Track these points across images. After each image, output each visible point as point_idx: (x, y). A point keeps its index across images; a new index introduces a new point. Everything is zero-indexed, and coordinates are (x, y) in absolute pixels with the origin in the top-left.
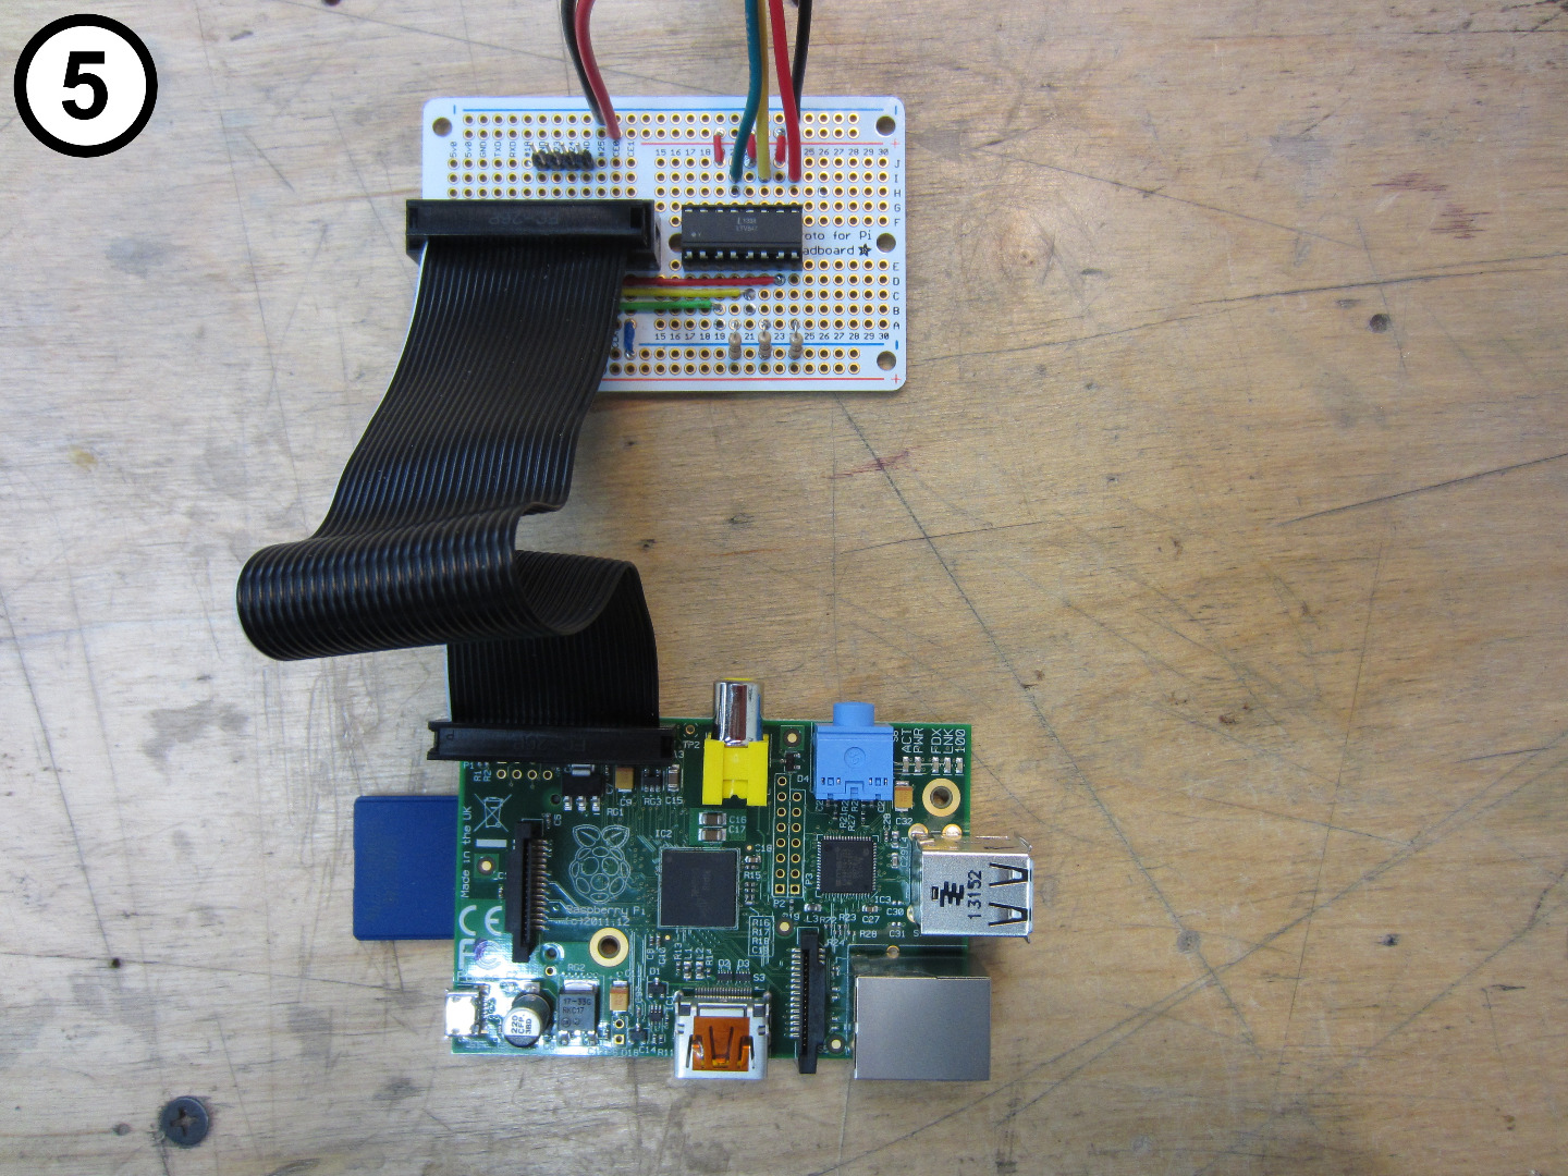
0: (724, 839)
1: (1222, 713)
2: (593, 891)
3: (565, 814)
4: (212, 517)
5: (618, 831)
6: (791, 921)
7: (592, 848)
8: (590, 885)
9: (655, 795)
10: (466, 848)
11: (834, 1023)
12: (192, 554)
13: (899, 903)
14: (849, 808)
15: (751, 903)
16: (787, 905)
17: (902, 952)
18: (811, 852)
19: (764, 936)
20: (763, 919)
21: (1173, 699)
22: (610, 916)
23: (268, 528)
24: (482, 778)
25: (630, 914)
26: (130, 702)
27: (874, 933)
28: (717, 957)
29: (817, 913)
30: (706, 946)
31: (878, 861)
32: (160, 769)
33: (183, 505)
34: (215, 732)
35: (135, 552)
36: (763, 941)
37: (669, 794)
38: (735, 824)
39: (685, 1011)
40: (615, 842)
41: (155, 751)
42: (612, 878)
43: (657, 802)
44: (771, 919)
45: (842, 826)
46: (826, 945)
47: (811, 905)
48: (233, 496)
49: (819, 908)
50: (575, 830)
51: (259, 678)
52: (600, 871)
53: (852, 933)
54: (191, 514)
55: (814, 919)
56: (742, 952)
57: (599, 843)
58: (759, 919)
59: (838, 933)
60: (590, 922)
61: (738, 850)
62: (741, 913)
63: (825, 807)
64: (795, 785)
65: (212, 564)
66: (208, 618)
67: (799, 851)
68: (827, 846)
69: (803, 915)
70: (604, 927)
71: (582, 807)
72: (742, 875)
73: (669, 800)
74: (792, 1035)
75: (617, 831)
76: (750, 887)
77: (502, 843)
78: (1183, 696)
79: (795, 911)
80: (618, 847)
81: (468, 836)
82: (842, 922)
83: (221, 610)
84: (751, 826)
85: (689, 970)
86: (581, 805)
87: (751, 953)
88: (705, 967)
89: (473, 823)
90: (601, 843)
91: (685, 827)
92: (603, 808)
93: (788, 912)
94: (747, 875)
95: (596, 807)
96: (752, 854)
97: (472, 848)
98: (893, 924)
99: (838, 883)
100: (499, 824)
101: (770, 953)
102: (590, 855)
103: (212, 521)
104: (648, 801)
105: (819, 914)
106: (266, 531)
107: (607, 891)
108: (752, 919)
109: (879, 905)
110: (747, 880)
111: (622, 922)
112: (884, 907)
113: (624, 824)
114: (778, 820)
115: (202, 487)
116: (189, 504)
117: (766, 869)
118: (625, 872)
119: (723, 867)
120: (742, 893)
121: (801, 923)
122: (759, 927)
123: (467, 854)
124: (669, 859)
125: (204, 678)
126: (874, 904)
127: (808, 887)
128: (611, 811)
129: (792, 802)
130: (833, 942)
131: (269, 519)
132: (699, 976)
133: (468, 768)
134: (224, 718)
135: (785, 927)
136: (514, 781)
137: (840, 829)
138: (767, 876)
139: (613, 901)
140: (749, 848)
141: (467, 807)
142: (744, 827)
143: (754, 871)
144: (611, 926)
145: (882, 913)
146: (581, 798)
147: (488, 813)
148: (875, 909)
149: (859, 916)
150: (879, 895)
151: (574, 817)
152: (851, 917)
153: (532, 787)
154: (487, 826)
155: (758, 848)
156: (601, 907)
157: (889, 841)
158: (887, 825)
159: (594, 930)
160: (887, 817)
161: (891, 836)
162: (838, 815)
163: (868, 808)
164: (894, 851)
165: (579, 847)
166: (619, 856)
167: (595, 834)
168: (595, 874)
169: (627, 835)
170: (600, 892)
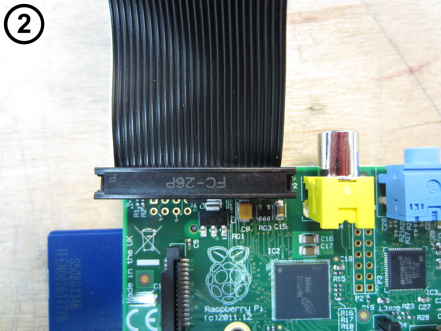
0: (318, 254)
2: (224, 295)
3: (201, 239)
5: (241, 250)
6: (368, 311)
7: (223, 263)
8: (222, 291)
9: (267, 223)
10: (129, 266)
14: (405, 228)
15: (339, 299)
16: (365, 299)
18: (380, 260)
19: (349, 323)
20: (348, 310)
22: (238, 312)
24: (139, 215)
25: (252, 311)
27: (427, 317)
29: (386, 304)
31: (428, 264)
36: (349, 327)
37: (277, 221)
38: (325, 242)
40: (238, 259)
42: (237, 285)
43: (268, 228)
44: (354, 310)
45: (401, 240)
47: (382, 298)
49: (388, 300)
50: (209, 251)
52: (229, 280)
53: (412, 318)
55: (385, 309)
57: (227, 260)
58: (345, 310)
59: (402, 318)
60: (222, 318)
61: (328, 261)
62: (332, 306)
63: (388, 227)
67: (371, 260)
68: (393, 256)
69: (377, 306)
70: (233, 321)
71: (214, 233)
72: (332, 279)
73: (277, 227)
75: (239, 251)
76: (338, 288)
77: (156, 262)
79: (371, 304)
80: (241, 262)
81: (130, 257)
82: (405, 310)
84: (336, 242)
89: (134, 248)
91: (289, 246)
92: (229, 235)
93: (366, 304)
94: (335, 279)
95: (224, 233)
96: (338, 264)
97: (133, 266)
98: (440, 309)
99: (403, 282)
100: (153, 248)
102: (221, 268)
104: (261, 228)
105: (388, 305)
107: (234, 295)
108: (340, 310)
109: (429, 296)
110: (336, 282)
111: (247, 317)
112: (433, 297)
113: (245, 245)
114: (356, 237)
117: (349, 274)
118: (247, 280)
120: (333, 292)
121: (376, 312)
122: (345, 317)
123: (130, 272)
124: (280, 270)
126: (426, 296)
127: (379, 285)
128: (236, 236)
133: (129, 208)
135: (364, 316)
136: (163, 216)
137: (400, 243)
138: (349, 279)
139: (239, 302)
140: (336, 259)
141: (129, 237)
142: (332, 244)
143: (341, 275)
144: (238, 320)
145: (432, 302)
146: (213, 227)
147: (145, 241)
148: (428, 299)
149: (417, 304)
150: (429, 289)
151: (208, 241)
152: (411, 306)
153: (177, 220)
154: (145, 250)
155: (342, 259)
156: (230, 306)
157: (435, 251)
158: (432, 239)
159: (226, 323)
160: (432, 232)
161: (436, 247)
162: (398, 234)
163: (419, 227)
164: (439, 257)
165: (212, 263)
166: (242, 268)
167: (224, 253)
168: (224, 283)
169: (248, 253)
170: (230, 295)
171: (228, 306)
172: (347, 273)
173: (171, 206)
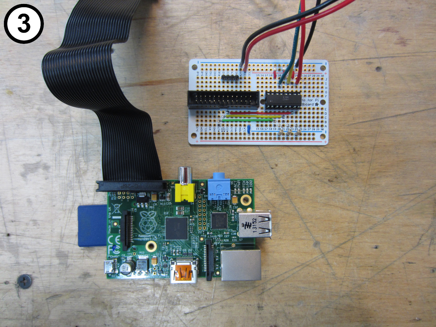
0: (184, 214)
1: (329, 179)
2: (146, 230)
3: (137, 208)
6: (203, 237)
7: (146, 218)
9: (163, 202)
10: (109, 219)
11: (217, 267)
13: (235, 231)
14: (219, 205)
15: (192, 232)
16: (202, 233)
17: (236, 245)
18: (209, 217)
19: (196, 242)
20: (196, 237)
21: (315, 174)
22: (151, 237)
24: (113, 199)
25: (157, 237)
27: (228, 240)
28: (182, 249)
29: (211, 235)
30: (179, 246)
31: (228, 219)
37: (167, 201)
38: (187, 210)
39: (173, 263)
40: (152, 216)
42: (151, 227)
43: (164, 204)
44: (198, 237)
45: (217, 209)
46: (214, 244)
47: (209, 232)
49: (212, 233)
50: (141, 213)
52: (148, 224)
53: (221, 240)
55: (210, 236)
56: (190, 247)
58: (194, 237)
59: (217, 240)
60: (145, 239)
61: (188, 217)
62: (189, 235)
63: (212, 204)
64: (204, 198)
67: (205, 217)
68: (213, 215)
69: (207, 236)
70: (150, 240)
72: (189, 224)
73: (167, 203)
74: (205, 271)
75: (152, 213)
76: (191, 228)
77: (120, 217)
78: (318, 173)
79: (205, 234)
80: (153, 217)
81: (110, 215)
82: (218, 237)
84: (191, 210)
85: (175, 252)
86: (142, 205)
87: (192, 247)
88: (179, 251)
89: (111, 212)
90: (148, 216)
91: (172, 211)
92: (149, 206)
93: (203, 235)
94: (190, 224)
95: (146, 206)
96: (192, 218)
97: (111, 219)
98: (233, 237)
99: (217, 226)
100: (119, 212)
101: (198, 247)
102: (145, 220)
104: (161, 204)
105: (212, 235)
108: (192, 237)
110: (190, 226)
111: (155, 239)
112: (230, 232)
113: (155, 211)
114: (199, 208)
117: (196, 222)
118: (155, 224)
119: (183, 222)
120: (189, 230)
121: (206, 238)
122: (194, 240)
123: (110, 221)
124: (168, 220)
126: (227, 232)
127: (208, 227)
128: (151, 207)
129: (203, 203)
130: (216, 243)
132: (177, 254)
133: (110, 196)
135: (202, 239)
136: (123, 199)
137: (217, 210)
138: (196, 225)
139: (152, 233)
140: (191, 216)
141: (110, 207)
142: (189, 210)
143: (193, 223)
144: (152, 240)
145: (230, 234)
146: (142, 203)
147: (116, 209)
149: (223, 235)
150: (229, 229)
151: (140, 209)
152: (221, 236)
153: (128, 201)
154: (116, 213)
155: (193, 216)
157: (231, 213)
158: (231, 209)
159: (147, 241)
160: (230, 206)
161: (231, 212)
162: (216, 206)
163: (225, 204)
164: (233, 216)
165: (142, 218)
166: (153, 220)
167: (146, 214)
168: (146, 226)
169: (156, 214)
170: (149, 230)
171: (148, 235)
172: (195, 222)
173: (126, 195)
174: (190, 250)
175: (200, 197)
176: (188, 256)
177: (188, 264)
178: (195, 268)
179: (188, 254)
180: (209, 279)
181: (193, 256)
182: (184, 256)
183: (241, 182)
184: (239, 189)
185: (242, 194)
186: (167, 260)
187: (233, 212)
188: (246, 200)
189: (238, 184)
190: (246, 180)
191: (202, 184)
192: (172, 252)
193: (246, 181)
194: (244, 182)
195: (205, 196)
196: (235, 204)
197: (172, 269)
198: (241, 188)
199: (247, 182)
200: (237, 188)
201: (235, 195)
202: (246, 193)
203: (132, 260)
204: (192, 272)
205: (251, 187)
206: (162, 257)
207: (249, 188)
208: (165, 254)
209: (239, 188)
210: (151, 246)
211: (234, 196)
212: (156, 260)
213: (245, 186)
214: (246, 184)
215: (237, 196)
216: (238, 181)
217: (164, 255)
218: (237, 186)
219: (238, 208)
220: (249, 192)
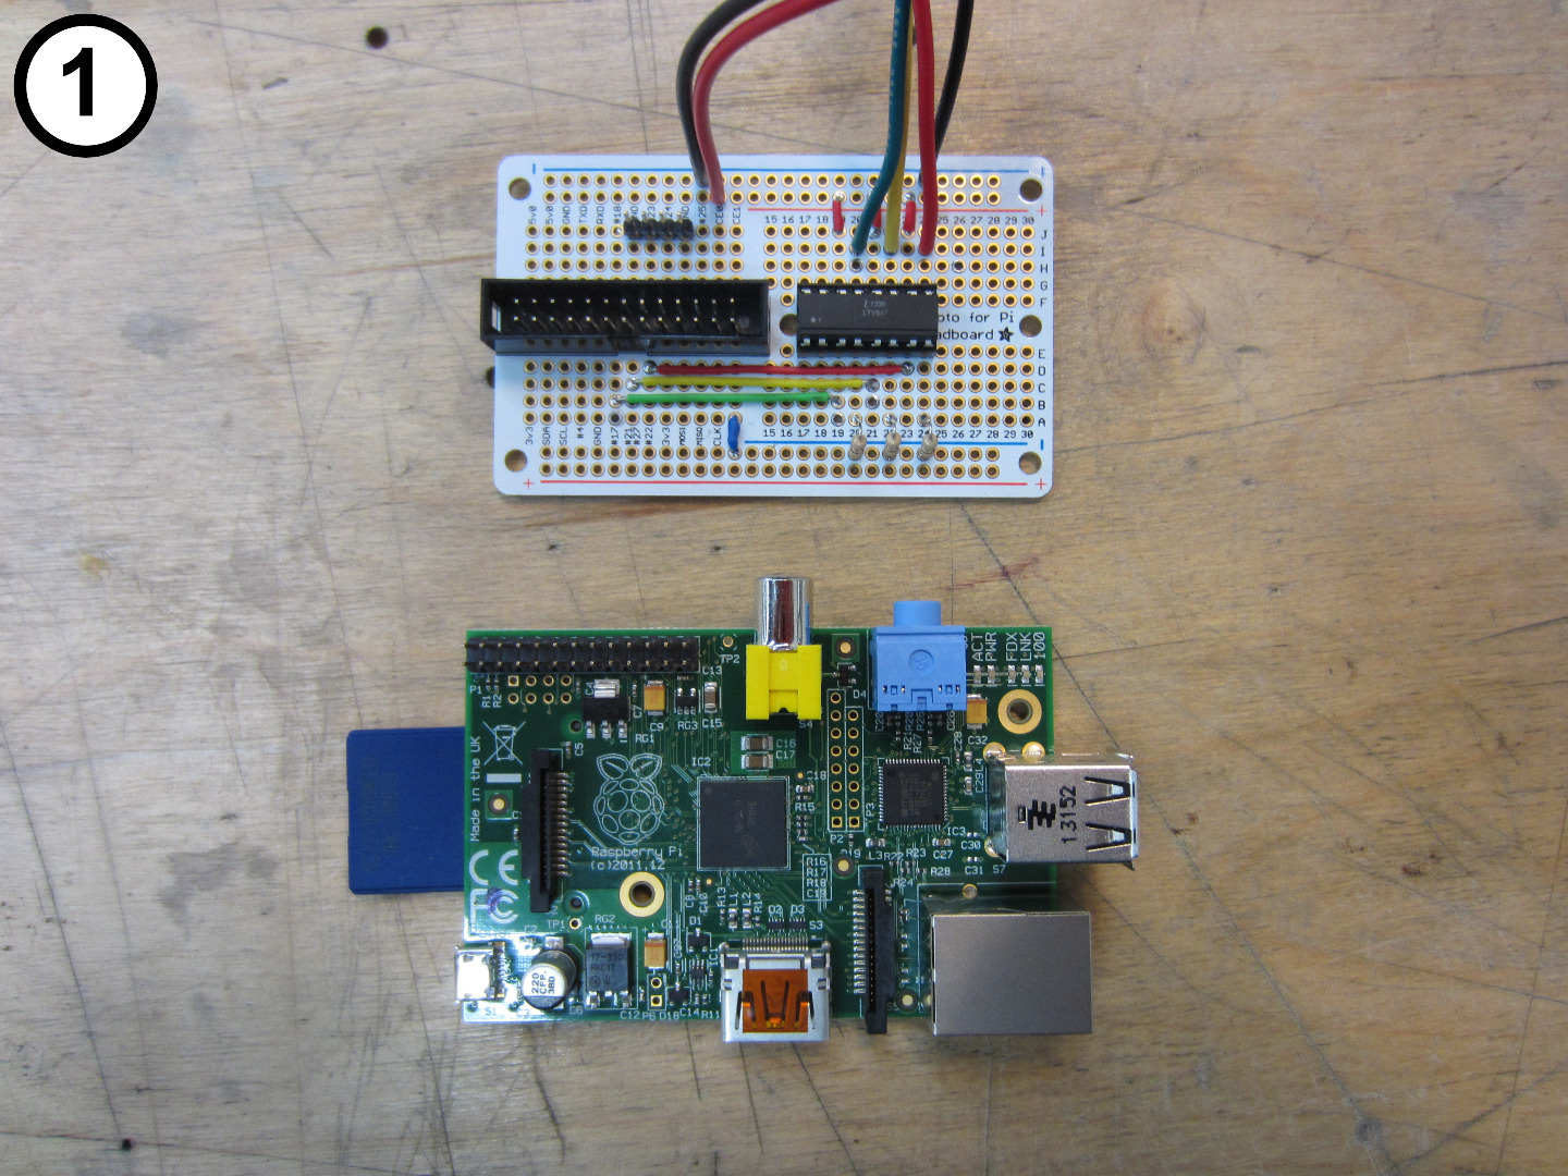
0: (771, 766)
1: (1406, 862)
2: (621, 830)
3: (587, 742)
4: (239, 632)
5: (649, 760)
6: (850, 859)
7: (620, 780)
8: (618, 823)
9: (690, 717)
10: (475, 784)
11: (904, 976)
12: (216, 675)
13: (975, 834)
14: (914, 728)
15: (803, 839)
16: (846, 840)
17: (981, 891)
18: (871, 778)
19: (820, 877)
20: (819, 857)
21: (1347, 846)
22: (643, 857)
23: (303, 645)
24: (491, 704)
25: (665, 855)
26: (147, 845)
27: (947, 871)
28: (766, 903)
29: (881, 849)
30: (754, 890)
31: (950, 786)
32: (178, 922)
33: (207, 618)
34: (240, 879)
35: (152, 672)
36: (819, 883)
37: (706, 716)
38: (783, 749)
39: (733, 964)
40: (645, 773)
41: (173, 901)
42: (643, 815)
43: (692, 725)
44: (827, 858)
45: (906, 748)
46: (892, 886)
47: (873, 838)
48: (262, 608)
49: (882, 842)
50: (599, 761)
51: (291, 817)
52: (629, 807)
53: (921, 871)
54: (215, 628)
55: (878, 855)
56: (795, 895)
57: (626, 775)
58: (814, 857)
59: (905, 871)
60: (619, 866)
61: (788, 779)
62: (793, 850)
63: (885, 725)
64: (851, 701)
65: (238, 686)
66: (232, 747)
67: (858, 777)
68: (890, 772)
69: (865, 851)
70: (636, 871)
71: (606, 733)
72: (793, 807)
73: (706, 723)
74: (856, 991)
75: (646, 761)
76: (802, 820)
77: (516, 778)
78: (1359, 842)
79: (855, 847)
80: (649, 779)
81: (476, 770)
82: (910, 858)
83: (248, 739)
84: (801, 750)
85: (735, 919)
86: (606, 731)
87: (806, 897)
88: (753, 914)
89: (482, 756)
90: (629, 774)
91: (724, 754)
92: (630, 736)
93: (847, 847)
94: (798, 806)
95: (623, 733)
96: (804, 782)
97: (482, 784)
98: (969, 859)
99: (904, 813)
100: (512, 756)
101: (828, 897)
102: (618, 788)
103: (239, 636)
104: (681, 725)
105: (883, 850)
106: (300, 649)
107: (638, 830)
108: (806, 857)
109: (952, 837)
110: (798, 813)
111: (657, 864)
112: (959, 839)
113: (656, 752)
114: (833, 742)
115: (228, 597)
116: (213, 616)
117: (820, 800)
118: (658, 807)
119: (771, 798)
120: (794, 828)
121: (863, 860)
122: (814, 867)
123: (476, 792)
124: (708, 791)
125: (229, 817)
126: (946, 837)
127: (869, 818)
128: (640, 738)
129: (848, 721)
130: (900, 882)
131: (304, 635)
132: (747, 926)
133: (475, 693)
134: (252, 863)
135: (844, 866)
136: (528, 706)
137: (904, 751)
138: (821, 808)
139: (645, 841)
140: (800, 776)
141: (475, 737)
142: (794, 752)
143: (807, 802)
144: (643, 870)
145: (956, 847)
146: (605, 723)
147: (499, 744)
148: (948, 842)
149: (930, 850)
150: (951, 825)
151: (598, 746)
152: (920, 853)
153: (549, 712)
154: (499, 759)
155: (810, 775)
156: (631, 848)
157: (961, 764)
158: (958, 745)
159: (623, 875)
160: (958, 735)
161: (962, 758)
162: (902, 736)
163: (936, 726)
164: (968, 774)
165: (604, 780)
166: (651, 789)
167: (622, 764)
168: (623, 810)
169: (659, 764)
170: (631, 831)
171: (627, 847)
172: (817, 796)
173: (539, 690)
174: (796, 911)
175: (836, 698)
176: (787, 932)
177: (796, 965)
178: (822, 984)
179: (787, 925)
180: (875, 1027)
181: (810, 933)
182: (772, 931)
183: (1001, 638)
184: (990, 667)
185: (1003, 689)
186: (704, 950)
187: (968, 758)
188: (1020, 711)
189: (988, 647)
190: (1018, 630)
191: (846, 648)
192: (726, 915)
193: (1018, 637)
194: (1012, 640)
195: (857, 694)
196: (974, 728)
197: (727, 984)
198: (1001, 664)
199: (1025, 640)
200: (984, 665)
201: (978, 691)
202: (1019, 685)
203: (566, 949)
204: (808, 997)
205: (1040, 661)
206: (683, 935)
207: (1032, 664)
208: (696, 926)
209: (991, 663)
210: (642, 893)
211: (974, 696)
212: (661, 950)
213: (1018, 655)
214: (1020, 646)
215: (983, 697)
216: (988, 637)
217: (692, 929)
218: (983, 656)
219: (988, 742)
220: (1032, 681)
